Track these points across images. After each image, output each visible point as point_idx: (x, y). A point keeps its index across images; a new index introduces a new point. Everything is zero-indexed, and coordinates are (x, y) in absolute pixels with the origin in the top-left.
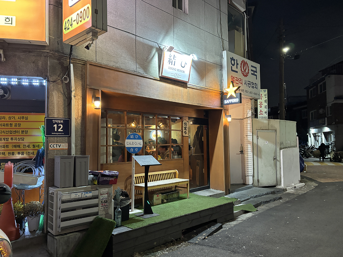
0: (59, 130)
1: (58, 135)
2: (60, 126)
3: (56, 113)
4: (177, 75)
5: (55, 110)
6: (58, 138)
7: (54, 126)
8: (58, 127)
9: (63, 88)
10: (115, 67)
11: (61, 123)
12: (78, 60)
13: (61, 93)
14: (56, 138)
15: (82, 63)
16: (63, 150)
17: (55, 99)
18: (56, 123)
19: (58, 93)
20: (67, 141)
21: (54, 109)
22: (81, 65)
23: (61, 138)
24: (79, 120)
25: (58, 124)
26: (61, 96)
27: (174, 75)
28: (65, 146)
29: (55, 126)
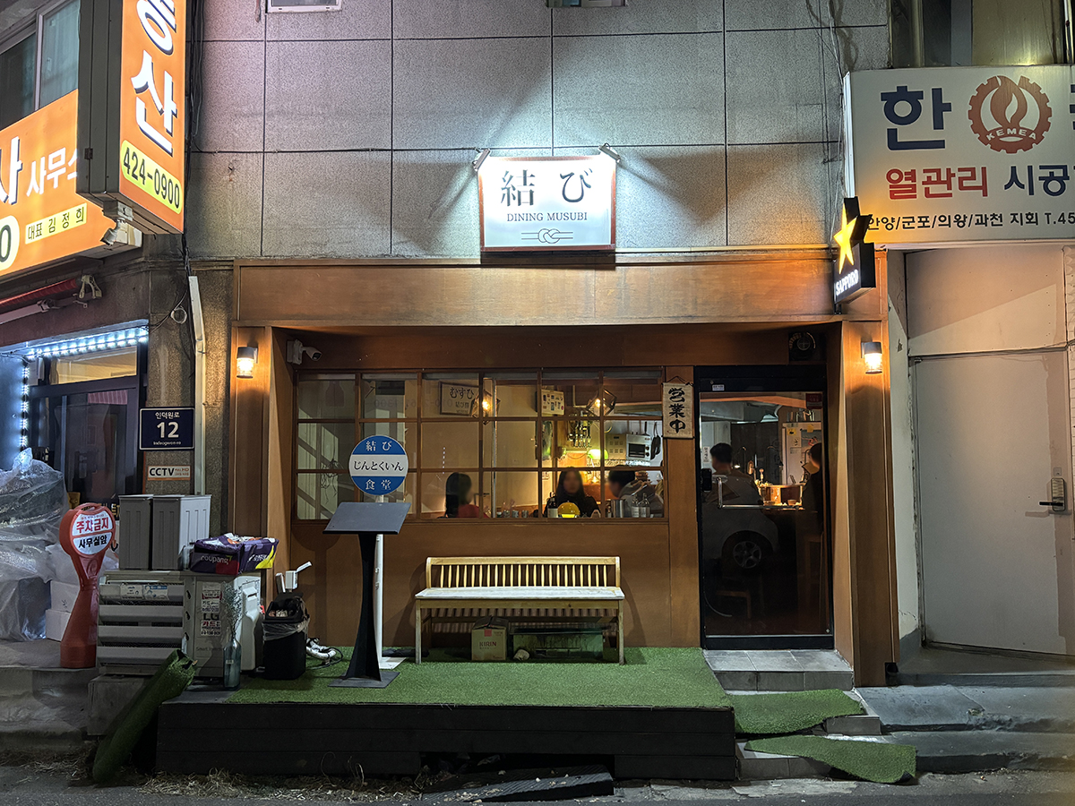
0: (171, 435)
1: (168, 446)
2: (173, 426)
3: (163, 397)
4: (551, 233)
5: (163, 390)
6: (169, 453)
7: (158, 426)
8: (168, 429)
9: (180, 337)
10: (316, 258)
11: (174, 420)
12: (214, 263)
13: (176, 348)
14: (162, 454)
15: (227, 268)
16: (179, 480)
17: (162, 364)
18: (163, 419)
19: (170, 350)
20: (188, 460)
21: (160, 388)
22: (225, 274)
23: (173, 454)
24: (219, 408)
25: (167, 421)
26: (176, 354)
27: (536, 236)
28: (184, 472)
29: (162, 425)
